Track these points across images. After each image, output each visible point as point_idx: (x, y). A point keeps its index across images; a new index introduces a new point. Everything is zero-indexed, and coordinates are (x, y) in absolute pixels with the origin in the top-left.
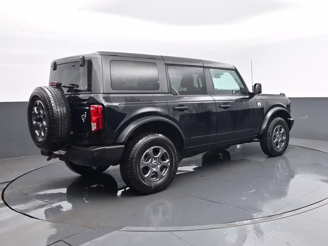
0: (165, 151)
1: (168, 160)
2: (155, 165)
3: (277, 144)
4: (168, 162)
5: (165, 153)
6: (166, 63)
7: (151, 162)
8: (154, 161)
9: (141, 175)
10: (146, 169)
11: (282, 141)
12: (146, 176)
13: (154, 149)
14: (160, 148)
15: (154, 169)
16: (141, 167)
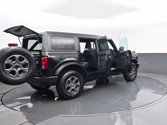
0: (77, 78)
1: (79, 83)
2: (73, 85)
3: (131, 75)
4: (79, 84)
5: (77, 79)
6: (78, 37)
7: (71, 84)
8: (72, 84)
9: (66, 91)
10: (69, 88)
11: (134, 74)
12: (69, 91)
13: (71, 78)
14: (74, 77)
15: (73, 88)
16: (66, 87)
